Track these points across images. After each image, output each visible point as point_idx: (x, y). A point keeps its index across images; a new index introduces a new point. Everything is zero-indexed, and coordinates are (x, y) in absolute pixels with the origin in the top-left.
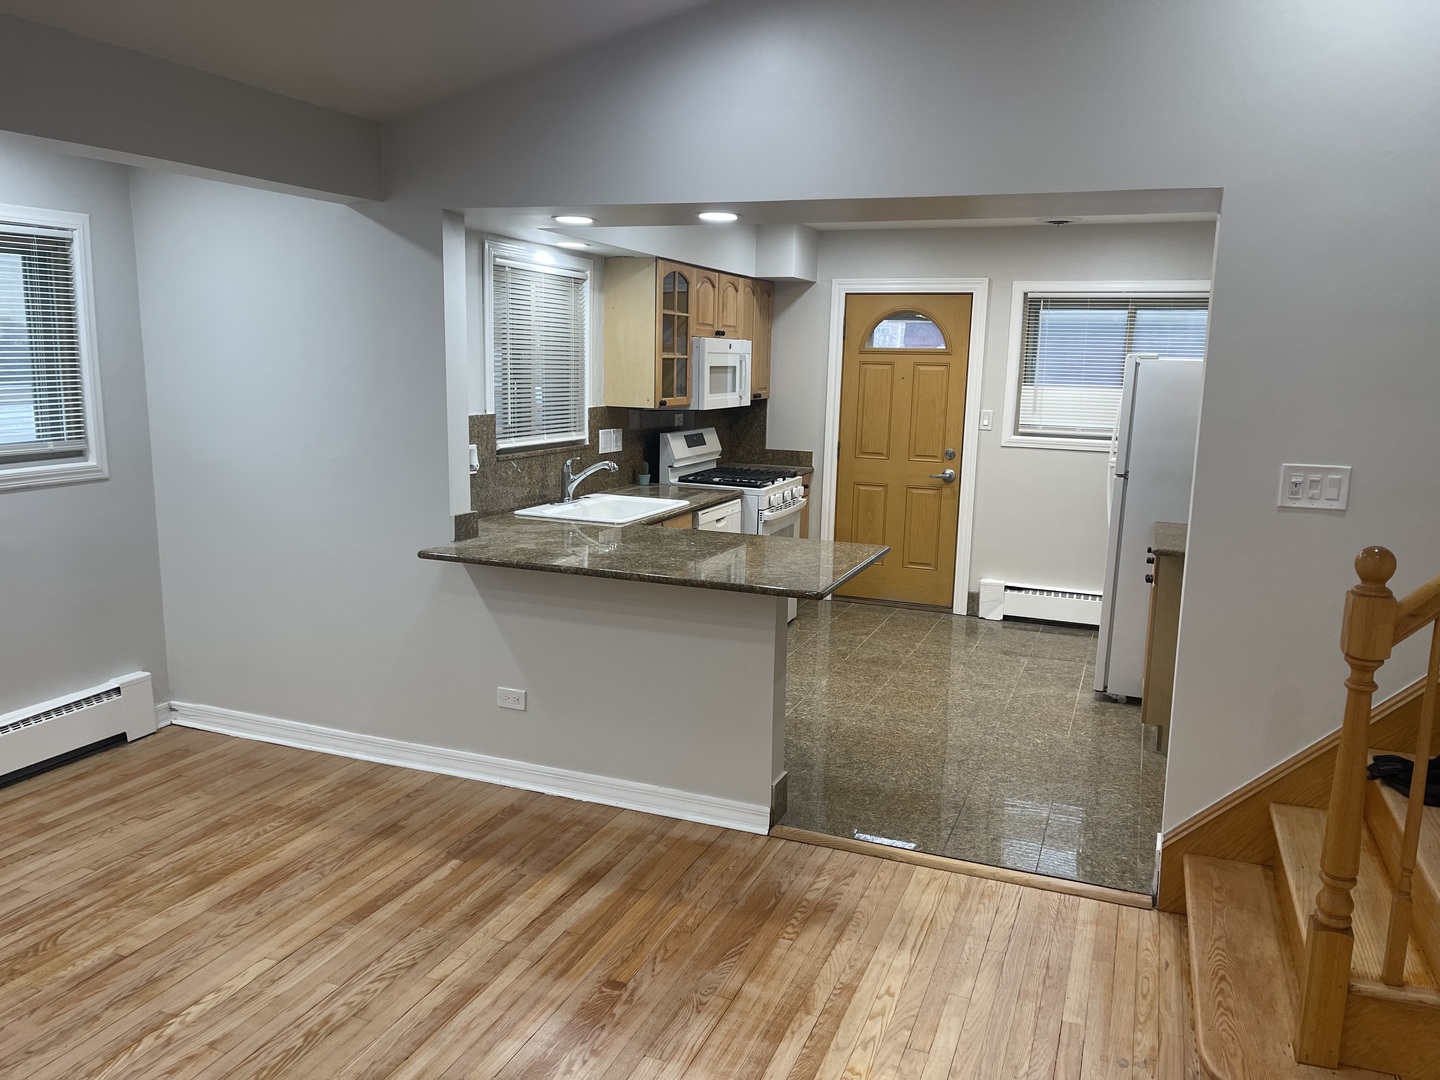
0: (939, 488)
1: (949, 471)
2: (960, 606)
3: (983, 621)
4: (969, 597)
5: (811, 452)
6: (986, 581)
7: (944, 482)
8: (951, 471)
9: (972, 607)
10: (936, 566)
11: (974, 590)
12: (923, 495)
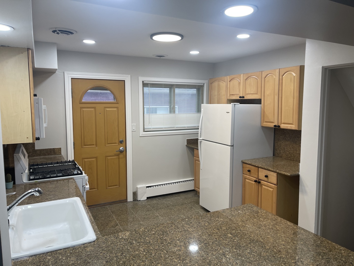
0: (118, 155)
1: (121, 148)
2: (130, 198)
3: (139, 202)
4: (133, 194)
5: (61, 148)
6: (139, 186)
7: (120, 152)
8: (122, 148)
9: (135, 197)
10: (119, 186)
11: (135, 191)
12: (112, 158)
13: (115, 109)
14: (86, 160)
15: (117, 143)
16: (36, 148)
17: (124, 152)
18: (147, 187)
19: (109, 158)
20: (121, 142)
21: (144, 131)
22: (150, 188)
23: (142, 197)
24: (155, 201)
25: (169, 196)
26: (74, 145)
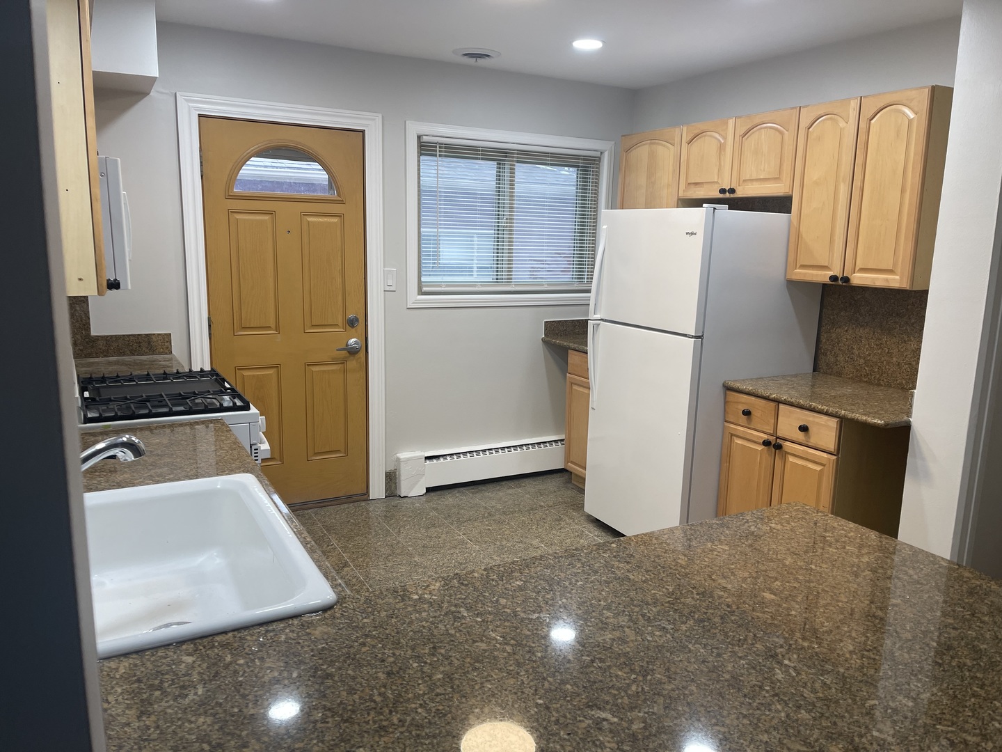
0: (343, 362)
1: (352, 341)
2: (377, 489)
3: (405, 500)
4: (386, 477)
5: (170, 334)
6: (403, 455)
7: (348, 355)
8: (355, 340)
9: (390, 486)
10: (346, 451)
11: (391, 468)
12: (324, 372)
13: (335, 220)
14: (246, 373)
15: (340, 324)
16: (94, 332)
17: (359, 354)
18: (427, 458)
19: (315, 369)
20: (352, 323)
21: (421, 293)
22: (435, 461)
23: (413, 487)
24: (449, 499)
25: (490, 486)
26: (210, 326)
